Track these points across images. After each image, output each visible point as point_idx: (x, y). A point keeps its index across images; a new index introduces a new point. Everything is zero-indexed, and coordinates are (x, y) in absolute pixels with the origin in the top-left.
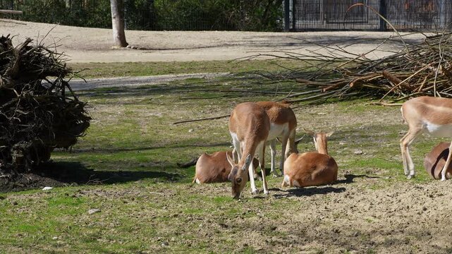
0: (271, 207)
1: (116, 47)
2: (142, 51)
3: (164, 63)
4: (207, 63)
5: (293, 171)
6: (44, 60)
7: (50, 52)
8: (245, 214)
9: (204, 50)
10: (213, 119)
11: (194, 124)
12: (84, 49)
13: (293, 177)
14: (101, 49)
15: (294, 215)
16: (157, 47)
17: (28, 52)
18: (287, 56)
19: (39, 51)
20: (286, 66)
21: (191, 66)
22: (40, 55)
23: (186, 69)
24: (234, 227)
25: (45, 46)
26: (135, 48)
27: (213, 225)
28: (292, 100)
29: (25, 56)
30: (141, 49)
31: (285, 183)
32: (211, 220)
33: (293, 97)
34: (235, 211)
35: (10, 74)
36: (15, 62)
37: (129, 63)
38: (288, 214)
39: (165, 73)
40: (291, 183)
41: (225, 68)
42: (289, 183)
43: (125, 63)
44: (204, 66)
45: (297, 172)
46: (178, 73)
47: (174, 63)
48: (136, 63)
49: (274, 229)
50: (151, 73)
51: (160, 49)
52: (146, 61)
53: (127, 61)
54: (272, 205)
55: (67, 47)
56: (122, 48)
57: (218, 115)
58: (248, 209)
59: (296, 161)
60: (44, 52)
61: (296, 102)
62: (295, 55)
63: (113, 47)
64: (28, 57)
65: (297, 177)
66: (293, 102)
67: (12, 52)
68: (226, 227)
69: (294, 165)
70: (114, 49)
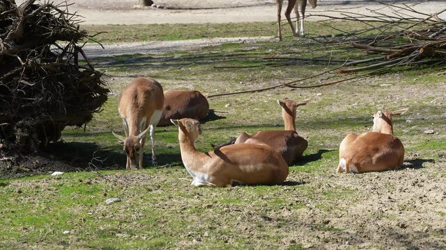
0: (324, 197)
1: (138, 6)
2: (170, 11)
3: (196, 25)
4: (247, 25)
5: (350, 154)
6: (53, 22)
7: (60, 11)
8: (292, 205)
9: (244, 9)
10: (254, 92)
11: (231, 98)
12: (100, 8)
13: (350, 161)
14: (121, 9)
15: (352, 207)
16: (187, 6)
17: (34, 12)
18: (343, 17)
19: (47, 10)
20: (341, 28)
21: (228, 29)
22: (49, 16)
23: (222, 32)
24: (278, 220)
25: (54, 4)
26: (161, 8)
27: (254, 217)
28: (349, 69)
29: (31, 17)
30: (169, 8)
31: (340, 168)
32: (252, 212)
33: (350, 65)
34: (281, 202)
35: (13, 38)
36: (19, 24)
37: (153, 25)
38: (344, 206)
39: (197, 36)
40: (348, 168)
41: (268, 31)
42: (345, 168)
43: (149, 25)
44: (243, 29)
45: (354, 156)
46: (212, 37)
47: (208, 25)
48: (162, 25)
49: (328, 222)
50: (180, 37)
51: (191, 9)
52: (174, 22)
53: (153, 23)
54: (325, 194)
55: (80, 6)
56: (146, 7)
57: (260, 87)
58: (296, 199)
59: (355, 142)
60: (53, 12)
61: (354, 71)
62: (353, 15)
63: (135, 6)
64: (35, 18)
65: (355, 161)
66: (350, 71)
67: (15, 12)
68: (270, 219)
69: (351, 146)
70: (136, 9)
